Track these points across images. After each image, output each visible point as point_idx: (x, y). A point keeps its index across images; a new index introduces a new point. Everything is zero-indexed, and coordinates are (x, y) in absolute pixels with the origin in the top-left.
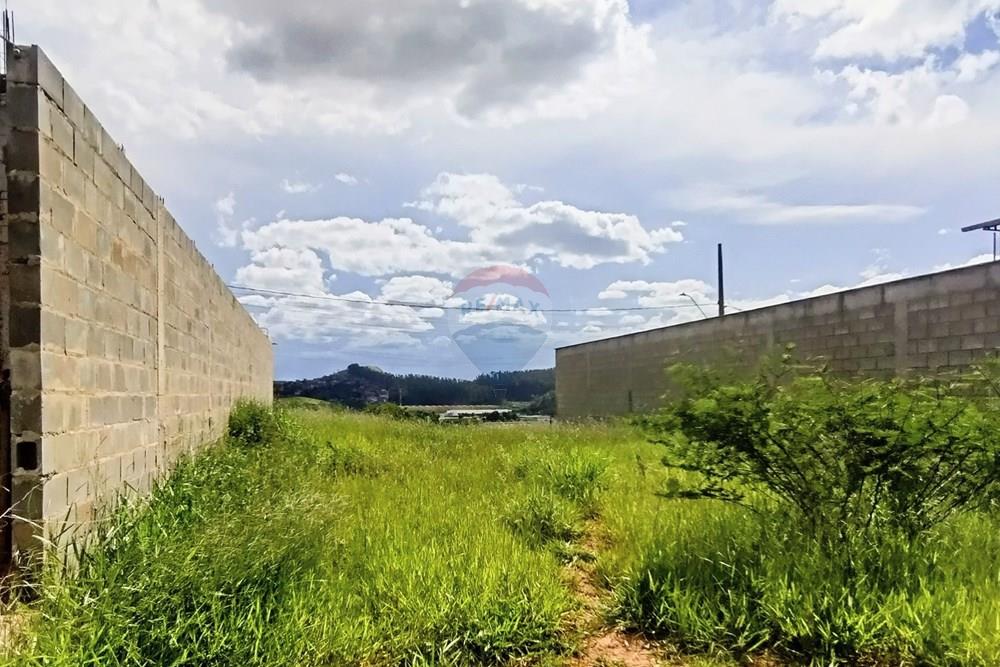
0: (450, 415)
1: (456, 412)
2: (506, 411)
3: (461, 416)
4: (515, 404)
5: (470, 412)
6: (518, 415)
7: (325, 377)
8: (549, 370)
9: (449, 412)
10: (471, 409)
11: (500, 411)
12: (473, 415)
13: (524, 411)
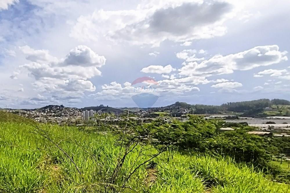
0: (211, 117)
1: (214, 116)
2: (234, 116)
3: (216, 117)
4: (237, 113)
5: (219, 116)
6: (239, 117)
7: (168, 106)
8: (251, 101)
9: (211, 116)
10: (219, 115)
11: (231, 116)
12: (220, 117)
13: (241, 116)
